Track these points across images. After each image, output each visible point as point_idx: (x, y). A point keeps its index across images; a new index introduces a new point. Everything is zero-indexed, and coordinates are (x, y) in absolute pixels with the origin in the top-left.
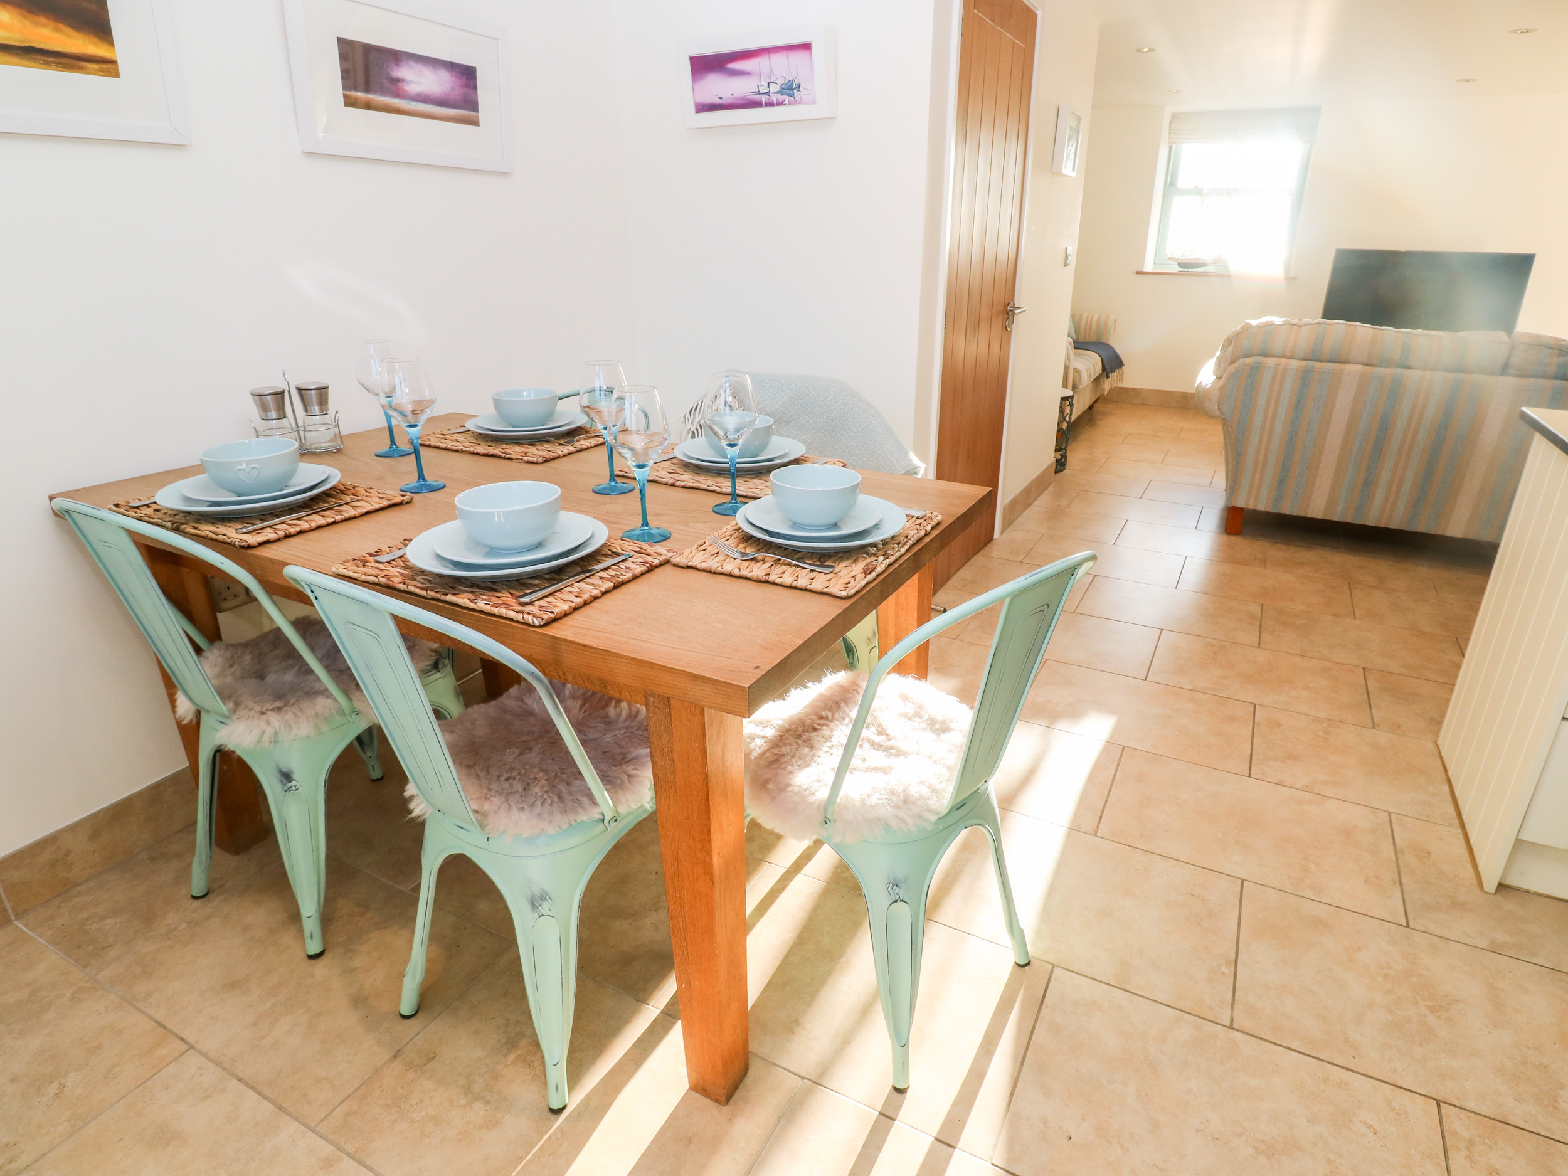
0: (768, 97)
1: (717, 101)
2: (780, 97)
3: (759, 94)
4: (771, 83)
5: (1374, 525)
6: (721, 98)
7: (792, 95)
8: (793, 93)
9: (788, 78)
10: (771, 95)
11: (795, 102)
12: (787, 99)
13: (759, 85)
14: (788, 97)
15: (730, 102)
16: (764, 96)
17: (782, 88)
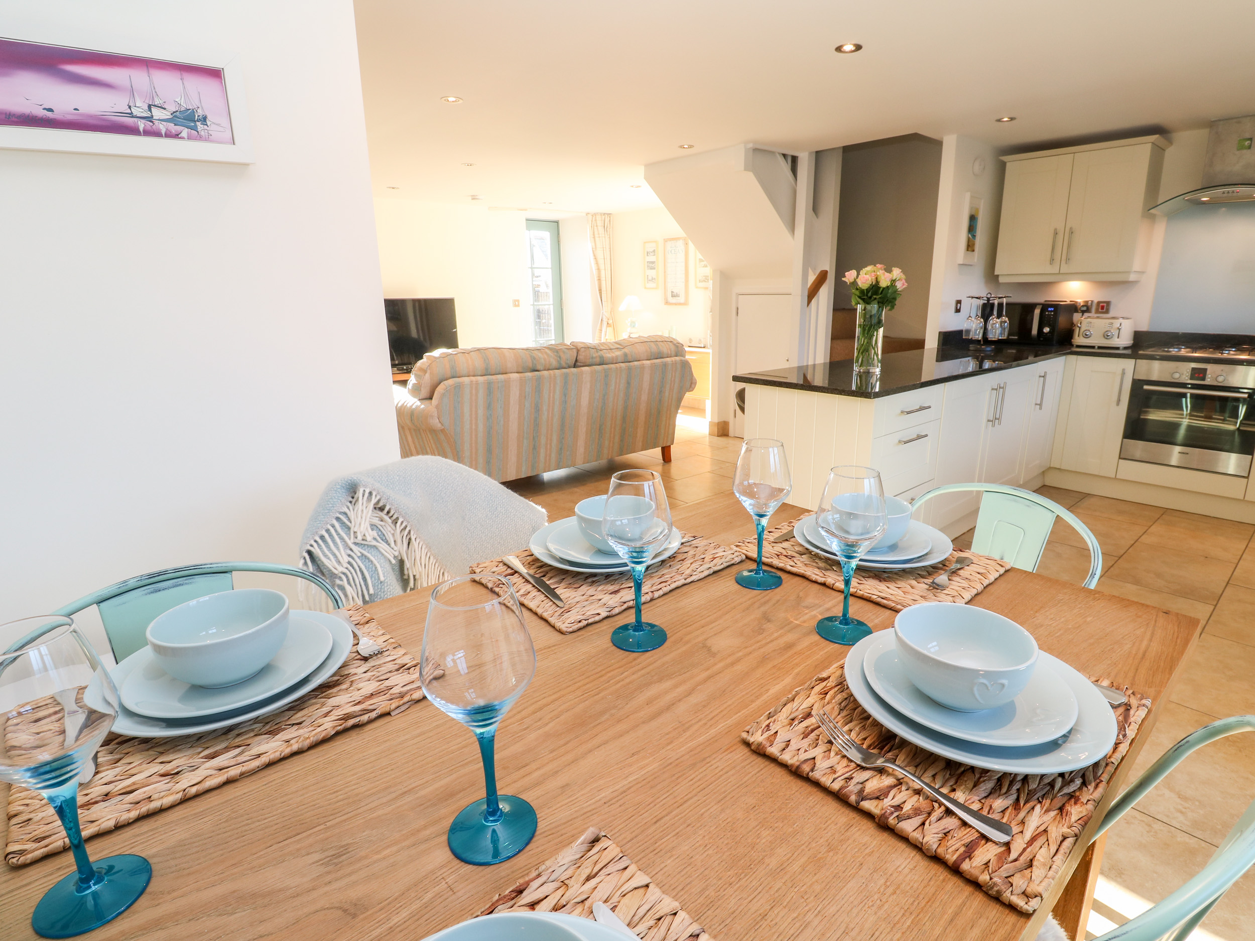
0: (151, 124)
1: (40, 112)
2: (173, 128)
3: (133, 117)
4: (155, 106)
5: (514, 479)
6: (50, 110)
7: (195, 128)
8: (196, 126)
9: (184, 106)
10: (156, 122)
11: (199, 138)
12: (185, 133)
13: (131, 104)
14: (186, 129)
15: (70, 117)
16: (143, 121)
17: (175, 116)
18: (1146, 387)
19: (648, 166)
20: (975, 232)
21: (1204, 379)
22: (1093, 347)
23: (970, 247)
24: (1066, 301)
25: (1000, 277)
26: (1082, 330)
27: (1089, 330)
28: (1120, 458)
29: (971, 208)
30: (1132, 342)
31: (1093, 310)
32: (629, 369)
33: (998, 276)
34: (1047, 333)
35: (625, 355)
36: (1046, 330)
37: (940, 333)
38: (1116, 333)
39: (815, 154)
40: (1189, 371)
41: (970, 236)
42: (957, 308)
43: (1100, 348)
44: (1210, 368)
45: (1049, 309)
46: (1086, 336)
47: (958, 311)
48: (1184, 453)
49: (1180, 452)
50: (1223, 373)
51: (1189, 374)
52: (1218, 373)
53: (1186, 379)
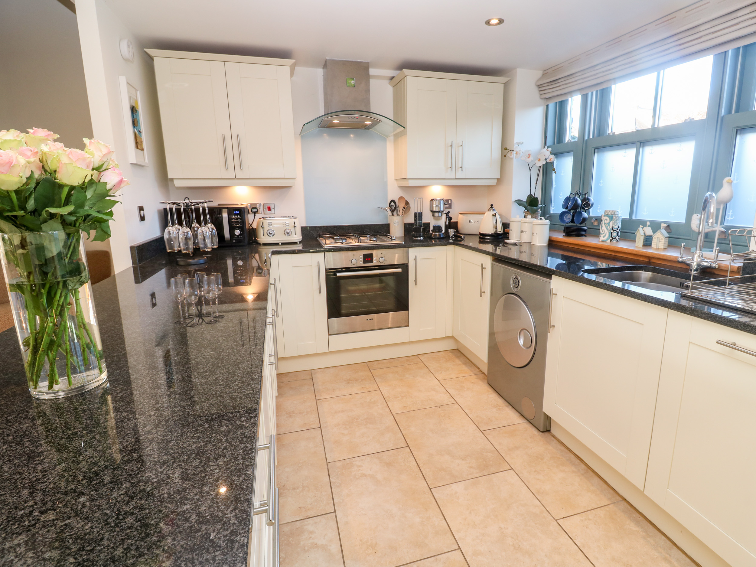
18: (338, 274)
20: (140, 128)
21: (371, 261)
22: (277, 244)
23: (138, 144)
24: (237, 205)
25: (175, 180)
26: (266, 230)
27: (271, 230)
28: (329, 335)
29: (130, 98)
30: (301, 237)
31: (260, 211)
33: (172, 180)
34: (238, 236)
36: (237, 232)
37: (132, 248)
38: (293, 230)
40: (362, 257)
41: (136, 130)
42: (141, 215)
43: (283, 244)
44: (375, 253)
45: (235, 212)
46: (270, 234)
47: (142, 219)
48: (370, 319)
49: (367, 320)
50: (382, 255)
51: (362, 260)
52: (380, 256)
53: (361, 264)
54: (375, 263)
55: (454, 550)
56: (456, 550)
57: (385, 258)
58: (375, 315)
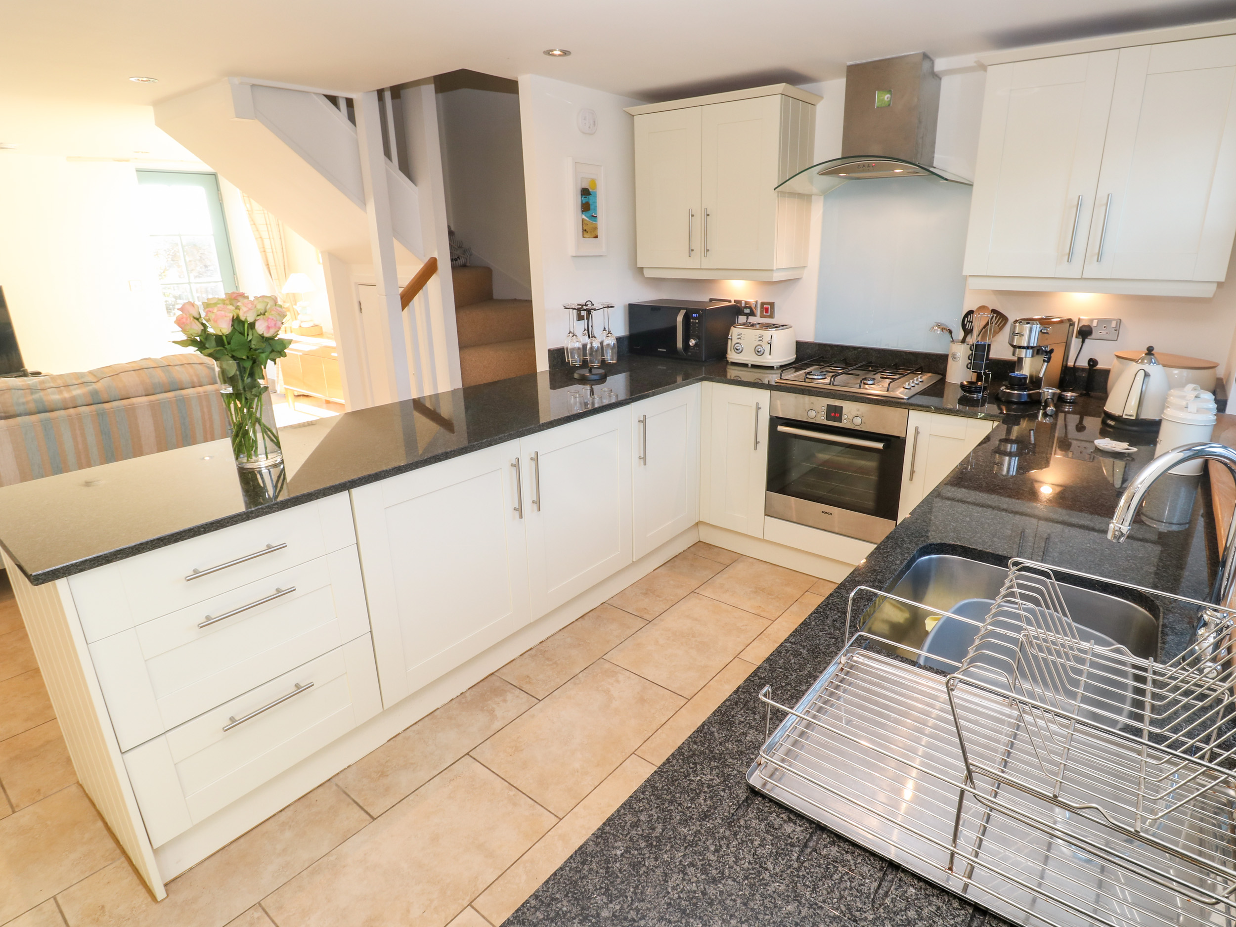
18: (780, 428)
19: (159, 104)
20: (595, 209)
21: (839, 419)
23: (587, 231)
24: (730, 301)
25: (644, 270)
26: (733, 343)
27: (740, 344)
28: (766, 515)
29: (581, 179)
31: (758, 312)
32: (101, 415)
33: (642, 268)
34: (693, 347)
35: (95, 393)
36: (693, 342)
37: (549, 351)
38: (767, 347)
39: (376, 92)
40: (824, 408)
41: (585, 216)
44: (846, 406)
45: (693, 315)
46: (738, 351)
48: (827, 513)
49: (823, 512)
50: (859, 413)
51: (824, 413)
52: (854, 413)
53: (822, 419)
54: (845, 424)
55: (555, 815)
56: (557, 817)
57: (863, 419)
58: (836, 510)
